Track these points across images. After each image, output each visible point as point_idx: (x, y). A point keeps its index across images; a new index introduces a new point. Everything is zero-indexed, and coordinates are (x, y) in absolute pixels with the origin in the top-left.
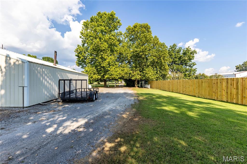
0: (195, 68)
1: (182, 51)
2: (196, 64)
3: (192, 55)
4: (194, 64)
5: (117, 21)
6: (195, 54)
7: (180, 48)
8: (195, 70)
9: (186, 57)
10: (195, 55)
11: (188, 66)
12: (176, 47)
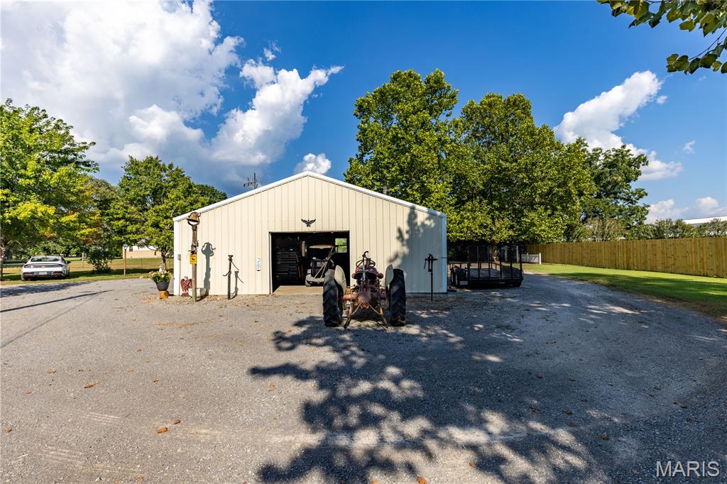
0: (642, 206)
1: (602, 157)
2: (646, 194)
3: (633, 168)
4: (641, 194)
5: (449, 93)
6: (643, 165)
7: (597, 150)
8: (643, 209)
9: (616, 176)
10: (642, 168)
11: (623, 198)
12: (586, 147)
